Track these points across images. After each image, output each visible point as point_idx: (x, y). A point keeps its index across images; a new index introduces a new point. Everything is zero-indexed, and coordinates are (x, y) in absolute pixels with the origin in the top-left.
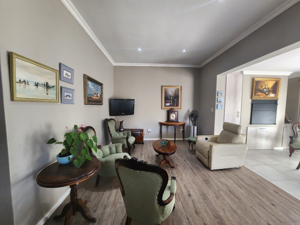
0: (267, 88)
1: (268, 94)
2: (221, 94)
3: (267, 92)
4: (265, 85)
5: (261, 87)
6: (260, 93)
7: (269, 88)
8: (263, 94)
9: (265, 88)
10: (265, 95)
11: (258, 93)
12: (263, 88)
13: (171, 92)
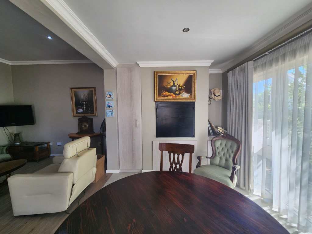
0: (176, 85)
1: (180, 94)
2: (110, 95)
3: (178, 91)
4: (173, 81)
5: (167, 84)
6: (167, 92)
7: (179, 85)
8: (172, 94)
9: (174, 85)
10: (174, 95)
11: (164, 93)
12: (170, 85)
13: (83, 95)
